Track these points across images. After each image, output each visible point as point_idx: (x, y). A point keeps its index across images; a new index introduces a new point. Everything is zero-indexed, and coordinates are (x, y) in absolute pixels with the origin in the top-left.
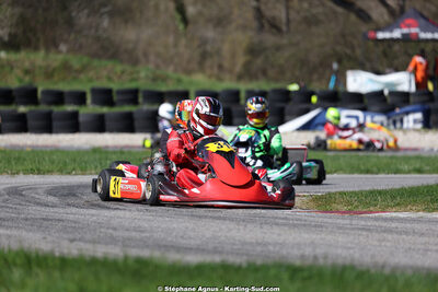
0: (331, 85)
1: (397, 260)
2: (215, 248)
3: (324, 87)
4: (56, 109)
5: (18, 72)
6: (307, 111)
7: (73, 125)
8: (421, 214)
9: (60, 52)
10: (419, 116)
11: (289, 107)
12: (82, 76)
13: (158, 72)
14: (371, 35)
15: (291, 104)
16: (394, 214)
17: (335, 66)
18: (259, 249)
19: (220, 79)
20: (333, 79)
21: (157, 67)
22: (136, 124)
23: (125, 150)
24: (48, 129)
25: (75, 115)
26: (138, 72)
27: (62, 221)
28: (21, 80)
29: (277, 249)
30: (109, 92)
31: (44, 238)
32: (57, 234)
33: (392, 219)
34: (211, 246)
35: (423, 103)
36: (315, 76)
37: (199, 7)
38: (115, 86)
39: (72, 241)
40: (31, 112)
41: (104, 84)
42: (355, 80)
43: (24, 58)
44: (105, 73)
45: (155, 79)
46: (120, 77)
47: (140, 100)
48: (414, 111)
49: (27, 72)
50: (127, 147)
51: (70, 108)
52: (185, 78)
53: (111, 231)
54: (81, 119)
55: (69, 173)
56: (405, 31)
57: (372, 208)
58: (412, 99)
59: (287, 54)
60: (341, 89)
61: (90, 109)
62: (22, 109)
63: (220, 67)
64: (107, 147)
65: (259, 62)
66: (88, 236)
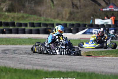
0: (91, 22)
1: (106, 70)
2: (58, 66)
3: (89, 23)
4: (20, 28)
5: (10, 18)
6: (84, 29)
7: (24, 32)
8: (113, 57)
9: (21, 13)
10: (113, 31)
11: (80, 28)
12: (27, 19)
13: (46, 19)
14: (101, 10)
15: (80, 27)
16: (106, 57)
17: (92, 17)
18: (70, 67)
19: (62, 20)
20: (91, 21)
21: (46, 17)
22: (40, 32)
23: (37, 39)
24: (17, 33)
25: (24, 29)
26: (41, 18)
27: (18, 58)
28: (11, 20)
29: (75, 67)
30: (33, 23)
31: (13, 63)
32: (16, 62)
33: (106, 59)
34: (57, 66)
35: (114, 27)
36: (87, 20)
37: (57, 2)
38: (35, 22)
39: (20, 64)
40: (13, 28)
41: (32, 21)
42: (97, 21)
43: (12, 14)
44: (33, 18)
45: (45, 20)
46: (36, 20)
47: (42, 25)
48: (112, 30)
49: (13, 18)
50: (38, 38)
51: (23, 27)
52: (53, 20)
53: (30, 61)
54: (26, 30)
55: (22, 45)
56: (110, 9)
57: (100, 56)
58: (112, 26)
59: (79, 14)
60: (93, 23)
61: (28, 28)
62: (11, 28)
63: (62, 17)
64: (32, 38)
65: (72, 16)
66: (24, 63)
